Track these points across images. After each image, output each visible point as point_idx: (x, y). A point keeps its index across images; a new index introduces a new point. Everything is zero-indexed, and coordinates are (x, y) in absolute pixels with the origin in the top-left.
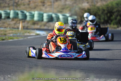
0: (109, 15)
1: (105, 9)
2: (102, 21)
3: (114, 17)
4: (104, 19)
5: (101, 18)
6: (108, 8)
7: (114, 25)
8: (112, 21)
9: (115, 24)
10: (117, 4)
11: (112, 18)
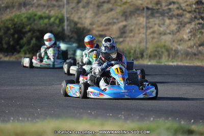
0: (16, 36)
1: (10, 26)
2: (5, 46)
3: (25, 40)
4: (8, 43)
5: (4, 42)
6: (14, 25)
7: (25, 54)
8: (21, 47)
9: (27, 53)
10: (29, 19)
11: (22, 42)
